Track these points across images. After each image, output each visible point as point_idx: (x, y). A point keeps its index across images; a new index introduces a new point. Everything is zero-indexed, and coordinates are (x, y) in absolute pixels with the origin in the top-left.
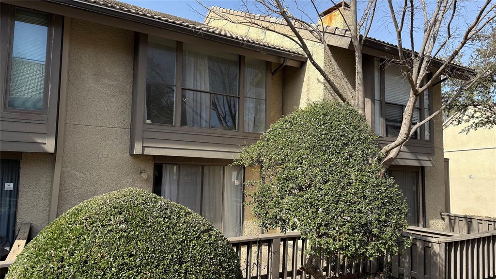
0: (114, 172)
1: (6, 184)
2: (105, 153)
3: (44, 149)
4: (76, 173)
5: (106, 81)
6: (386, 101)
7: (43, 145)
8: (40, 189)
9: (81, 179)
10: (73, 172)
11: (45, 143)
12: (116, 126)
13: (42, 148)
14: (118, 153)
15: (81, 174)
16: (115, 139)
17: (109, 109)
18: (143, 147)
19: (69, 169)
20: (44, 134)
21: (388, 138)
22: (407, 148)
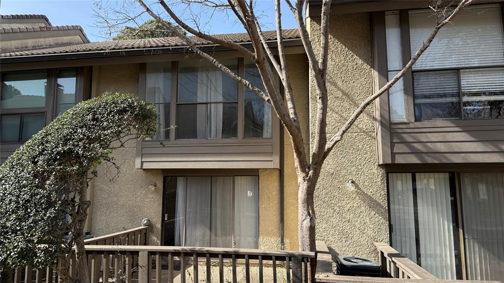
4: (103, 186)
9: (108, 191)
15: (108, 187)
18: (142, 163)
19: (99, 184)
21: (418, 124)
22: (471, 135)
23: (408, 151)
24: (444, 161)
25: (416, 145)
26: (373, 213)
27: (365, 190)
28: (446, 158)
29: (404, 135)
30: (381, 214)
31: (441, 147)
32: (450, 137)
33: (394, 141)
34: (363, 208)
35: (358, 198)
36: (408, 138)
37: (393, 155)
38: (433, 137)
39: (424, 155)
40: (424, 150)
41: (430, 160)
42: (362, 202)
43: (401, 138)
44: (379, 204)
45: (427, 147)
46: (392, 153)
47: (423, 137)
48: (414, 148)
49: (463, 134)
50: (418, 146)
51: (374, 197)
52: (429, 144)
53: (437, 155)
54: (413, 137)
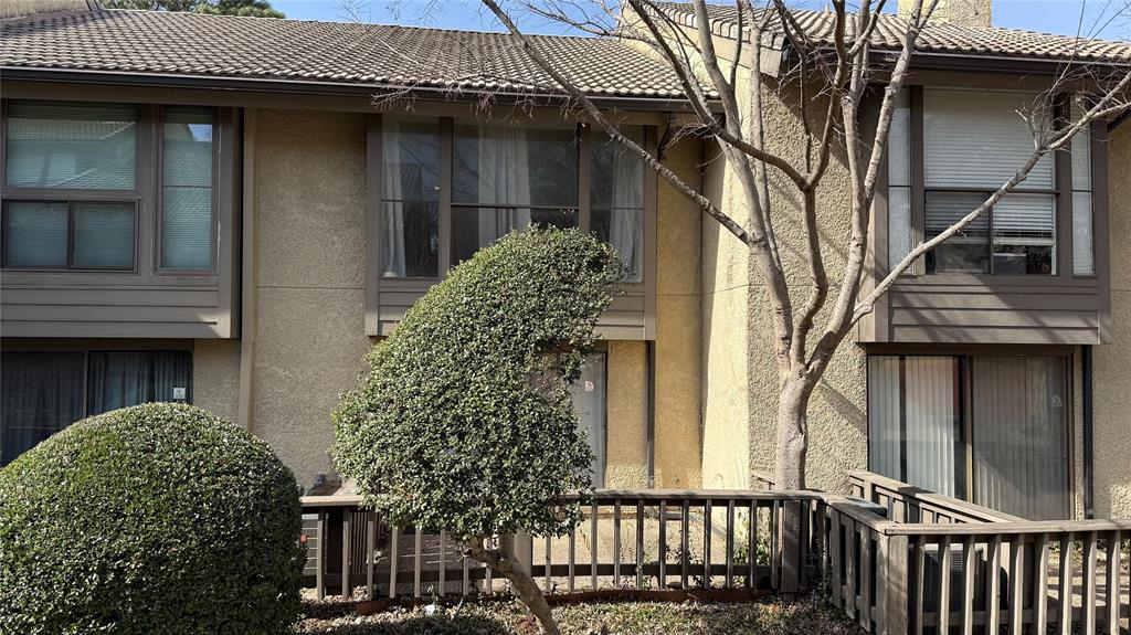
0: (342, 368)
1: (175, 389)
2: (327, 334)
3: (215, 333)
4: (277, 369)
5: (321, 206)
6: (926, 185)
7: (213, 326)
8: (224, 398)
9: (288, 381)
10: (272, 368)
11: (215, 323)
12: (343, 285)
13: (212, 330)
14: (349, 334)
15: (288, 373)
16: (342, 308)
17: (329, 255)
18: (380, 323)
19: (266, 364)
20: (214, 308)
21: (931, 279)
22: (1004, 300)
23: (915, 322)
24: (964, 340)
25: (925, 313)
26: (845, 422)
27: (833, 384)
28: (967, 336)
29: (908, 296)
30: (856, 424)
31: (961, 318)
32: (974, 301)
33: (894, 305)
34: (829, 415)
35: (821, 397)
36: (915, 302)
37: (892, 327)
38: (950, 301)
39: (935, 330)
40: (936, 321)
41: (945, 338)
42: (828, 405)
43: (904, 301)
44: (854, 407)
45: (940, 316)
46: (890, 324)
47: (936, 302)
48: (923, 318)
49: (992, 297)
50: (927, 314)
51: (847, 396)
52: (943, 312)
53: (955, 330)
54: (924, 301)
